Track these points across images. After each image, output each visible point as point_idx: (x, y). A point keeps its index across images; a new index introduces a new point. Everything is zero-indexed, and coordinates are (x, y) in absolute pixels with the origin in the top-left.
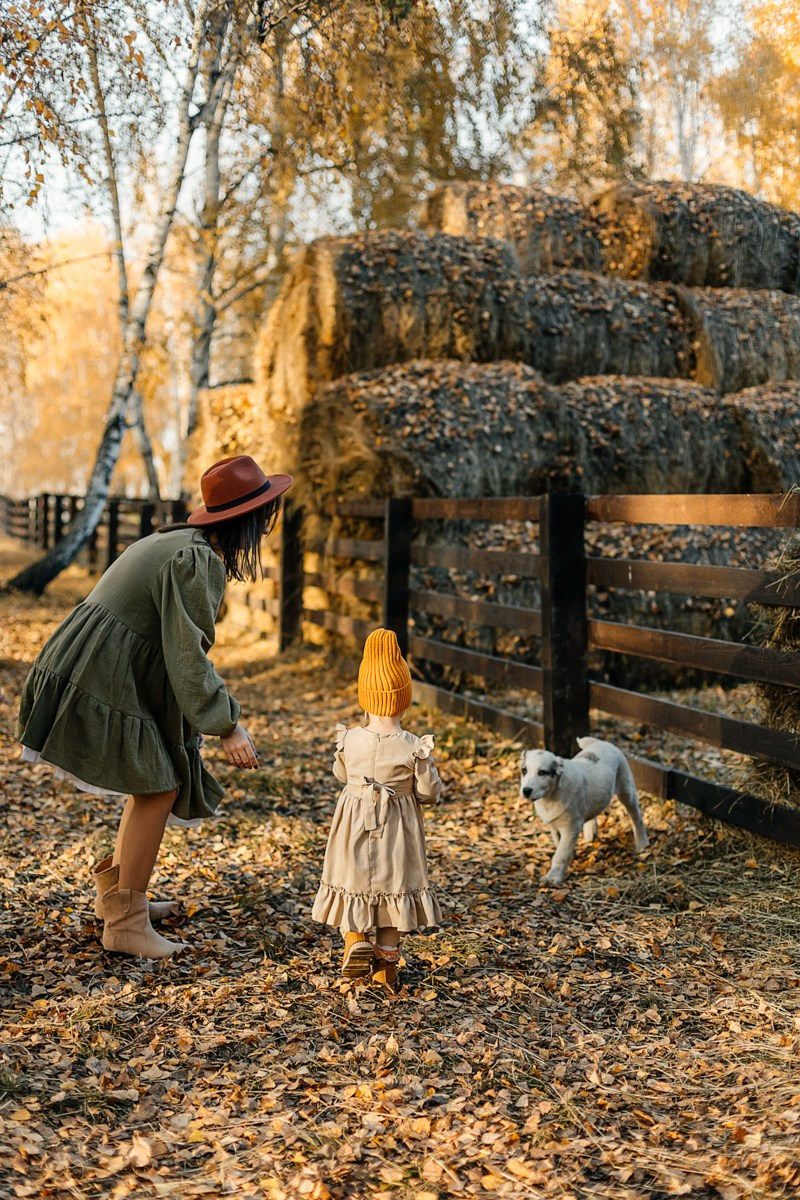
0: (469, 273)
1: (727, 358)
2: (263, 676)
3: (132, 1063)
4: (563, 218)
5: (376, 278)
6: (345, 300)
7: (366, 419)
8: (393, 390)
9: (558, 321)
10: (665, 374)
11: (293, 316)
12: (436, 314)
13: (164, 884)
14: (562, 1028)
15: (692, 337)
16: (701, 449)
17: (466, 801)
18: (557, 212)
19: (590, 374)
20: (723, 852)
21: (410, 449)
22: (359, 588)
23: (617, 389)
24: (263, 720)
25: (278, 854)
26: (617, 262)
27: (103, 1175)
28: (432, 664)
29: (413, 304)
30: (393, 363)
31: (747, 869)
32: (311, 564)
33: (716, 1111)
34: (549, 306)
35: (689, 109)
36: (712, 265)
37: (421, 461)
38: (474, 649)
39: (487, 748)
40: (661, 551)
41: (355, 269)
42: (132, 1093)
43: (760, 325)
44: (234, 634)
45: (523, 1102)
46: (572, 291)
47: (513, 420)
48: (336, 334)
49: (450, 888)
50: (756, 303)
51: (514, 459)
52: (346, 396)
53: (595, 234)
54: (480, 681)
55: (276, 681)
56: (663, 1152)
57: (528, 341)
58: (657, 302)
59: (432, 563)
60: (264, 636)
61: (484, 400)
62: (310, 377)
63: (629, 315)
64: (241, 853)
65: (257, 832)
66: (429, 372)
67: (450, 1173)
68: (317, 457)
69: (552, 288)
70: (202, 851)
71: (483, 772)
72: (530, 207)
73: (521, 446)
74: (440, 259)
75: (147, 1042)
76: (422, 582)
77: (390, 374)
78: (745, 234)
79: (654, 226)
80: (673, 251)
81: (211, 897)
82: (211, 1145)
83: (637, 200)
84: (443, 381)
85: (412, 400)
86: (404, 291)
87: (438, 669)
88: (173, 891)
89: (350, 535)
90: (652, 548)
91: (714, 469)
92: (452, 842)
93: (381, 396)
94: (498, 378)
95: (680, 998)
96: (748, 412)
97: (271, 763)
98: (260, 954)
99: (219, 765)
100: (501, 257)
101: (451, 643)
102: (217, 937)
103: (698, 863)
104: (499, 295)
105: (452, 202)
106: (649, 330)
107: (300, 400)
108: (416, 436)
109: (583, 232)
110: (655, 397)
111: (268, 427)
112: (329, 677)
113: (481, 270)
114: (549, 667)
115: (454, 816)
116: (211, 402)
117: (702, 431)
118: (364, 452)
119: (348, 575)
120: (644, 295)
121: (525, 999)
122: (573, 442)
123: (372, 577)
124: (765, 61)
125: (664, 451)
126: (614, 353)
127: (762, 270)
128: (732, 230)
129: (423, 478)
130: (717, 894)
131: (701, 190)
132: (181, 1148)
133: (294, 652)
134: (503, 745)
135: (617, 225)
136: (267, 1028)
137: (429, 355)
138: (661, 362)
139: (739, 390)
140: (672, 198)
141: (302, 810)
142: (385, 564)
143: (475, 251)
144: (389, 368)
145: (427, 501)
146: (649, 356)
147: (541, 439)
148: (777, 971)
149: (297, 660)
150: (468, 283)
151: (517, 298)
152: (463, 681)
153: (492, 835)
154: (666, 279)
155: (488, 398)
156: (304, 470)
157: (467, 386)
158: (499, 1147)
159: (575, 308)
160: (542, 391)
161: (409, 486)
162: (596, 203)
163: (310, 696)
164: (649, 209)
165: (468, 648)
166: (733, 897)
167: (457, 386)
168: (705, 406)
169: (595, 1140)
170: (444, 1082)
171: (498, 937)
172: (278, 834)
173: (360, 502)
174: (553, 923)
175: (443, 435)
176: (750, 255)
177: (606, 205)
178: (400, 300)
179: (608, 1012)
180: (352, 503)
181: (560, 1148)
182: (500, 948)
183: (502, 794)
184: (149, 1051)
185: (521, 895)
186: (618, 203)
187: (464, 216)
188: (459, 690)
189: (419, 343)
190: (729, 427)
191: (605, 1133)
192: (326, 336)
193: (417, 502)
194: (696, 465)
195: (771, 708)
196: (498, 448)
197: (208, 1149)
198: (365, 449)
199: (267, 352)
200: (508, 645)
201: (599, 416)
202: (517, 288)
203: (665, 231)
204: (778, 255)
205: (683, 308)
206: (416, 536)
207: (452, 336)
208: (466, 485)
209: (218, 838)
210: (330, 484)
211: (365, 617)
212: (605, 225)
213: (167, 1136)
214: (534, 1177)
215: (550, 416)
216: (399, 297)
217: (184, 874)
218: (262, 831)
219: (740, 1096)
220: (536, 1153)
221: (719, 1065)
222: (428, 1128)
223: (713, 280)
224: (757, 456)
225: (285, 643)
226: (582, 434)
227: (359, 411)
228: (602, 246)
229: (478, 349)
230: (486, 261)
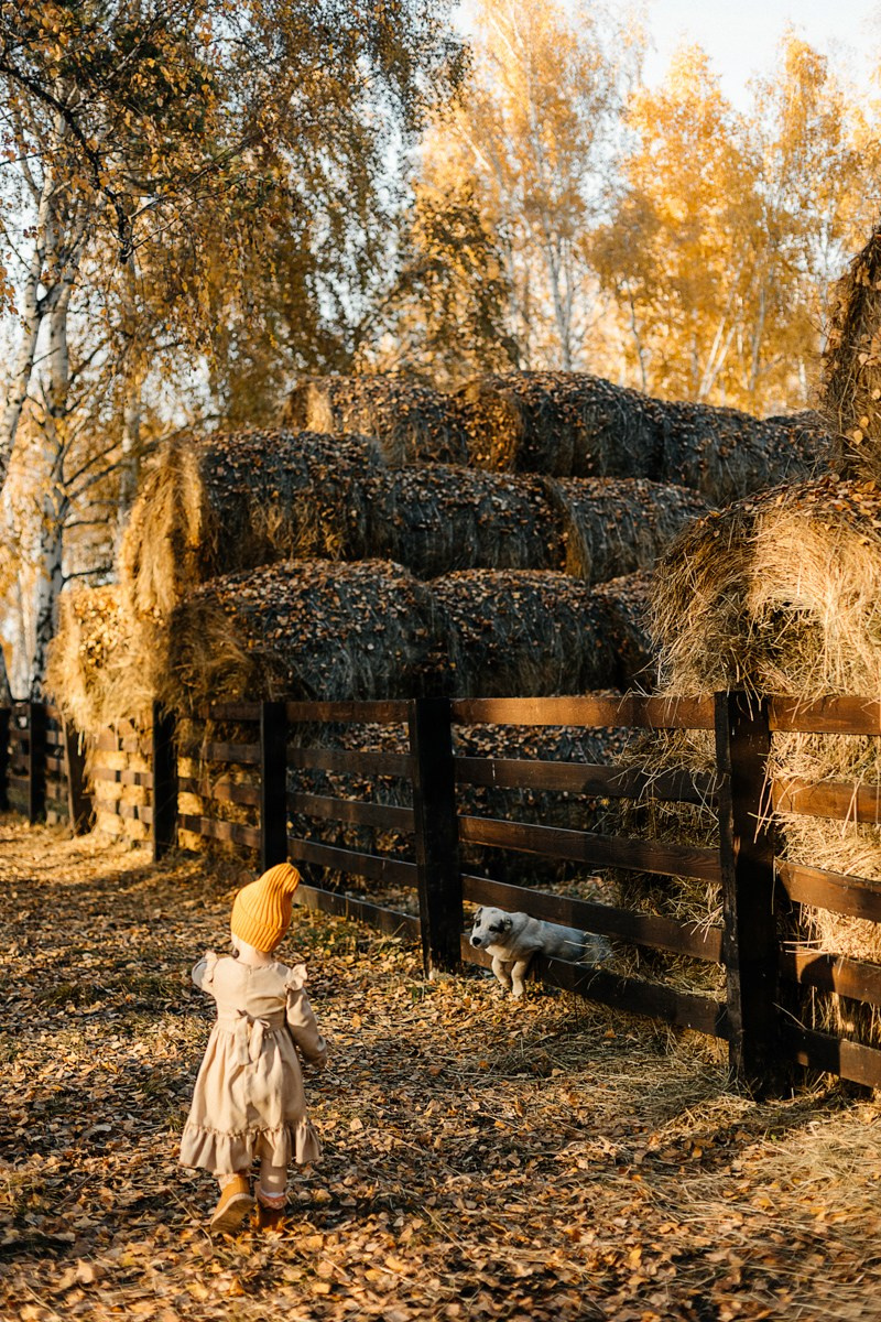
0: (335, 471)
1: (596, 548)
2: (140, 886)
3: (65, 1216)
4: (427, 411)
5: (242, 479)
6: (211, 502)
7: (237, 621)
8: (263, 592)
9: (427, 516)
10: (535, 566)
11: (158, 517)
12: (304, 514)
13: (69, 1078)
14: (434, 1172)
15: (560, 528)
16: (573, 641)
17: (349, 994)
18: (423, 405)
19: (460, 569)
20: (586, 1026)
21: (282, 651)
22: (235, 792)
23: (487, 582)
24: (144, 928)
25: (173, 1048)
26: (484, 454)
27: (56, 1290)
28: (311, 865)
29: (280, 504)
30: (262, 565)
31: (605, 1039)
32: (184, 768)
33: (559, 1222)
34: (416, 501)
35: (563, 270)
36: (578, 455)
37: (293, 662)
38: (354, 849)
39: (368, 944)
40: (535, 744)
41: (221, 471)
42: (70, 1236)
43: (628, 514)
44: (104, 844)
45: (400, 1222)
46: (439, 486)
47: (385, 618)
48: (202, 536)
49: (335, 1069)
50: (622, 492)
51: (387, 657)
52: (216, 599)
53: (461, 426)
54: (361, 881)
55: (153, 890)
56: (513, 1251)
57: (397, 537)
58: (524, 494)
59: (308, 766)
60: (136, 844)
61: (355, 599)
62: (177, 579)
63: (497, 508)
64: (139, 1049)
65: (152, 1030)
66: (299, 571)
67: (340, 1269)
68: (189, 661)
69: (419, 483)
70: (101, 1049)
71: (365, 966)
72: (394, 401)
73: (393, 643)
74: (306, 459)
75: (75, 1200)
76: (299, 783)
77: (260, 576)
78: (609, 423)
79: (518, 417)
80: (539, 442)
81: (115, 1087)
82: (141, 1267)
83: (500, 392)
84: (313, 581)
85: (283, 601)
86: (271, 492)
87: (318, 870)
88: (79, 1084)
89: (224, 739)
90: (527, 741)
91: (586, 659)
92: (336, 1031)
93: (251, 598)
94: (368, 576)
95: (538, 1145)
96: (617, 602)
97: (158, 968)
98: (166, 1129)
99: (107, 972)
100: (367, 455)
101: (331, 844)
102: (126, 1118)
103: (564, 1037)
104: (366, 492)
105: (316, 397)
106: (518, 522)
107: (168, 602)
108: (288, 637)
109: (449, 424)
110: (525, 590)
111: (135, 629)
112: (207, 883)
113: (346, 468)
114: (423, 862)
115: (337, 1008)
116: (74, 604)
117: (572, 622)
118: (236, 655)
119: (224, 779)
120: (511, 488)
121: (403, 1152)
122: (445, 637)
123: (249, 780)
124: (641, 219)
125: (536, 643)
126: (483, 546)
127: (628, 458)
128: (596, 420)
129: (296, 679)
130: (577, 1062)
131: (564, 380)
132: (116, 1270)
133: (170, 859)
134: (384, 940)
135: (482, 417)
136: (179, 1183)
137: (297, 555)
138: (530, 553)
139: (608, 581)
140: (536, 389)
141: (192, 1009)
142: (262, 766)
143: (340, 450)
144: (258, 569)
145: (301, 703)
146: (519, 548)
147: (413, 635)
148: (624, 1120)
149: (174, 869)
150: (334, 481)
151: (385, 495)
152: (343, 882)
153: (374, 1024)
154: (532, 471)
155: (359, 597)
156: (175, 674)
157: (337, 586)
158: (379, 1252)
159: (443, 503)
160: (413, 588)
161: (282, 688)
162: (461, 394)
163: (190, 904)
164: (512, 400)
165: (348, 848)
166: (591, 1063)
167: (327, 587)
168: (575, 597)
169: (457, 1244)
170: (333, 1213)
171: (379, 1104)
172: (171, 1031)
173: (233, 705)
174: (428, 1092)
175: (315, 636)
176: (615, 444)
177: (471, 395)
178: (268, 501)
179: (474, 1159)
180: (226, 706)
181: (428, 1250)
182: (381, 1113)
183: (382, 986)
184: (78, 1207)
185: (399, 1072)
186: (483, 394)
187: (328, 412)
188: (340, 891)
189: (287, 542)
190: (600, 618)
191: (466, 1239)
192: (193, 538)
193: (292, 704)
194: (568, 658)
195: (624, 892)
196: (371, 647)
197: (139, 1270)
198: (236, 651)
199: (131, 552)
200: (387, 844)
201: (471, 610)
202: (384, 484)
203: (529, 423)
204: (644, 442)
205: (551, 499)
206: (291, 737)
207: (321, 534)
208: (340, 685)
209: (115, 1037)
210: (202, 686)
211: (242, 821)
212: (471, 417)
213: (104, 1262)
214: (409, 1269)
215: (421, 611)
216: (266, 496)
217: (87, 1069)
218: (156, 1029)
219: (580, 1212)
220: (408, 1254)
221: (565, 1190)
222: (320, 1243)
223: (579, 470)
224: (627, 645)
225: (160, 852)
226: (453, 629)
227: (229, 614)
228: (469, 438)
229: (347, 547)
230: (351, 459)
